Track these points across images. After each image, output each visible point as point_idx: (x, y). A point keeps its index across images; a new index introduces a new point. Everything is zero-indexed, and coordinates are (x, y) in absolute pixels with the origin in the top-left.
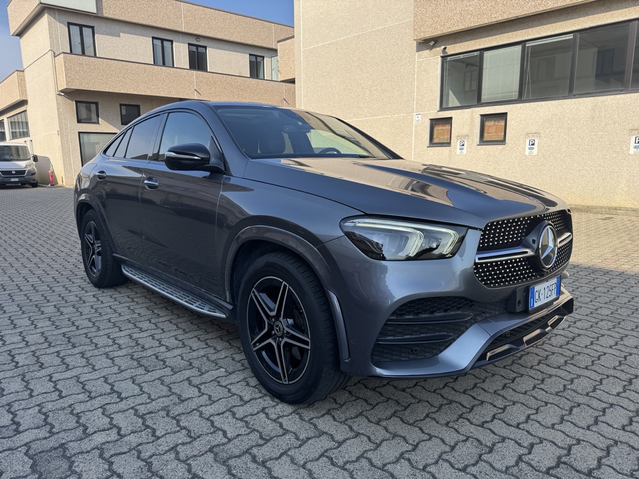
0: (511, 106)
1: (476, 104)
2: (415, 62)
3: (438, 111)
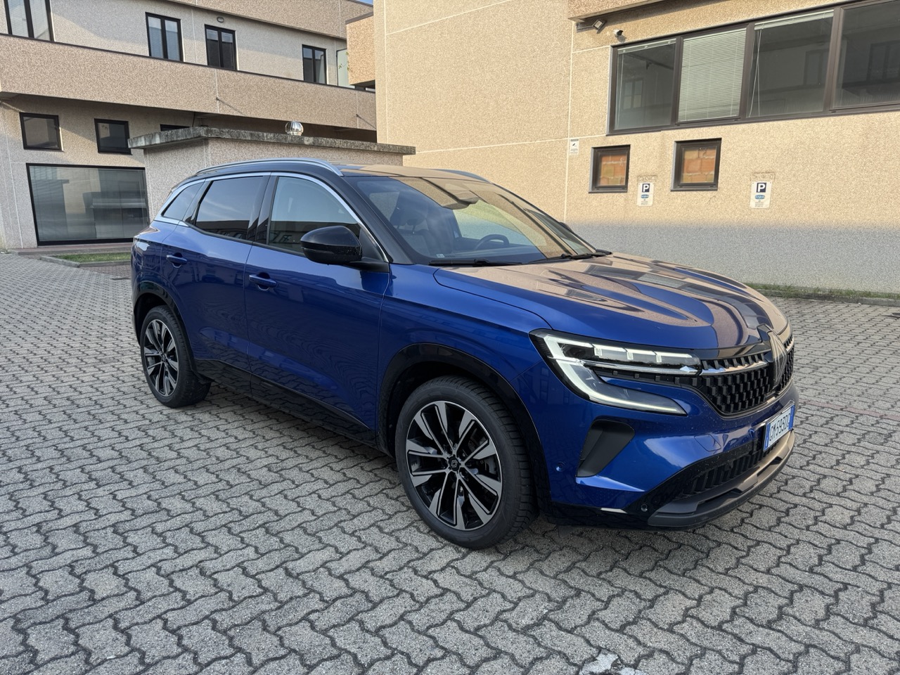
0: (728, 127)
1: (669, 124)
2: (569, 55)
3: (607, 135)
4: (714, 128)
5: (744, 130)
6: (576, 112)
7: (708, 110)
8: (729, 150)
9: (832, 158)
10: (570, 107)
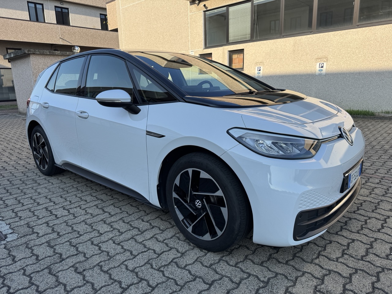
0: (246, 44)
1: (226, 43)
2: (188, 15)
3: (204, 49)
4: (241, 44)
5: (252, 45)
6: (192, 40)
7: (239, 37)
8: (247, 53)
9: (283, 55)
10: (190, 37)
